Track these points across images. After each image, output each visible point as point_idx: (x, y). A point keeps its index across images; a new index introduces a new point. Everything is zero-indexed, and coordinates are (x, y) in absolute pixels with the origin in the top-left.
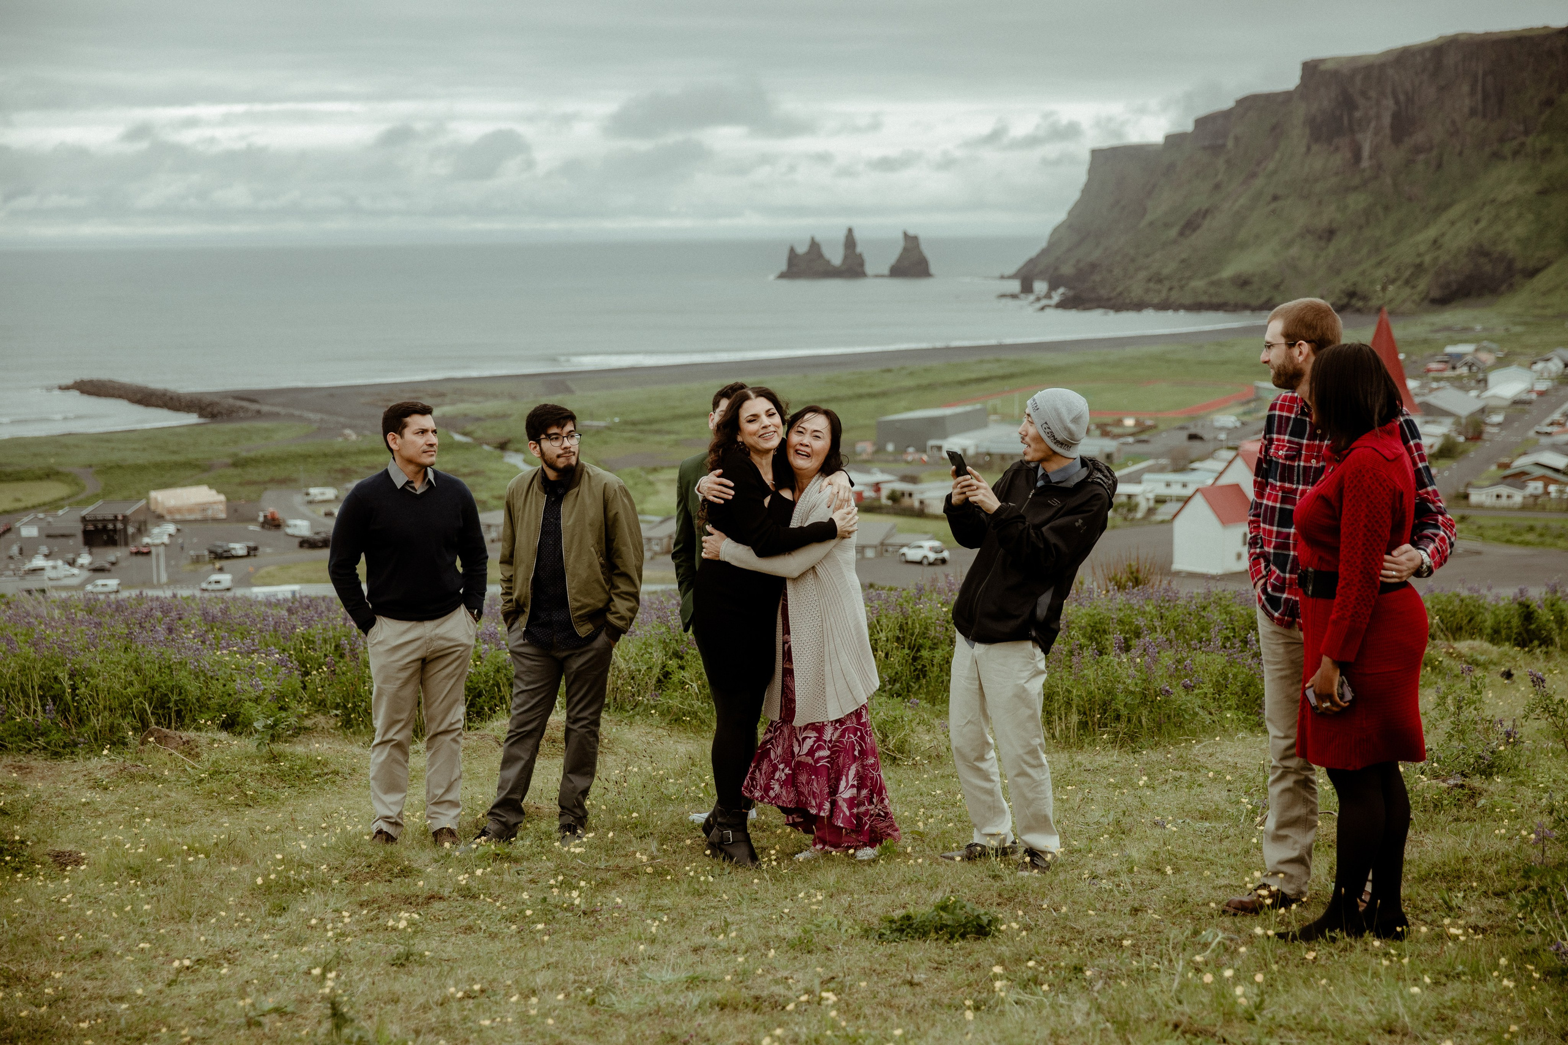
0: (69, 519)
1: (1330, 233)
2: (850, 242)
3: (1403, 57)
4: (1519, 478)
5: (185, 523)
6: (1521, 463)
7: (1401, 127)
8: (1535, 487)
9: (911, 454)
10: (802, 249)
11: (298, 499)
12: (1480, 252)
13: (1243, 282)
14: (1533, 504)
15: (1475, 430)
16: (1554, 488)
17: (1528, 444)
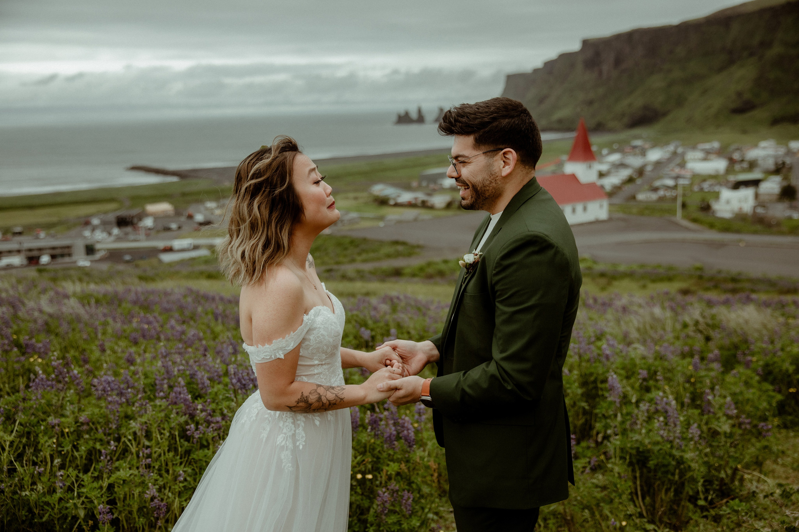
0: (112, 217)
1: (590, 103)
2: (420, 111)
3: (618, 37)
4: (656, 190)
5: (157, 217)
6: (657, 183)
7: (618, 62)
8: (661, 193)
9: (432, 186)
10: (402, 113)
11: (202, 208)
12: (646, 108)
13: (560, 121)
14: (661, 199)
15: (641, 172)
16: (669, 194)
17: (660, 178)
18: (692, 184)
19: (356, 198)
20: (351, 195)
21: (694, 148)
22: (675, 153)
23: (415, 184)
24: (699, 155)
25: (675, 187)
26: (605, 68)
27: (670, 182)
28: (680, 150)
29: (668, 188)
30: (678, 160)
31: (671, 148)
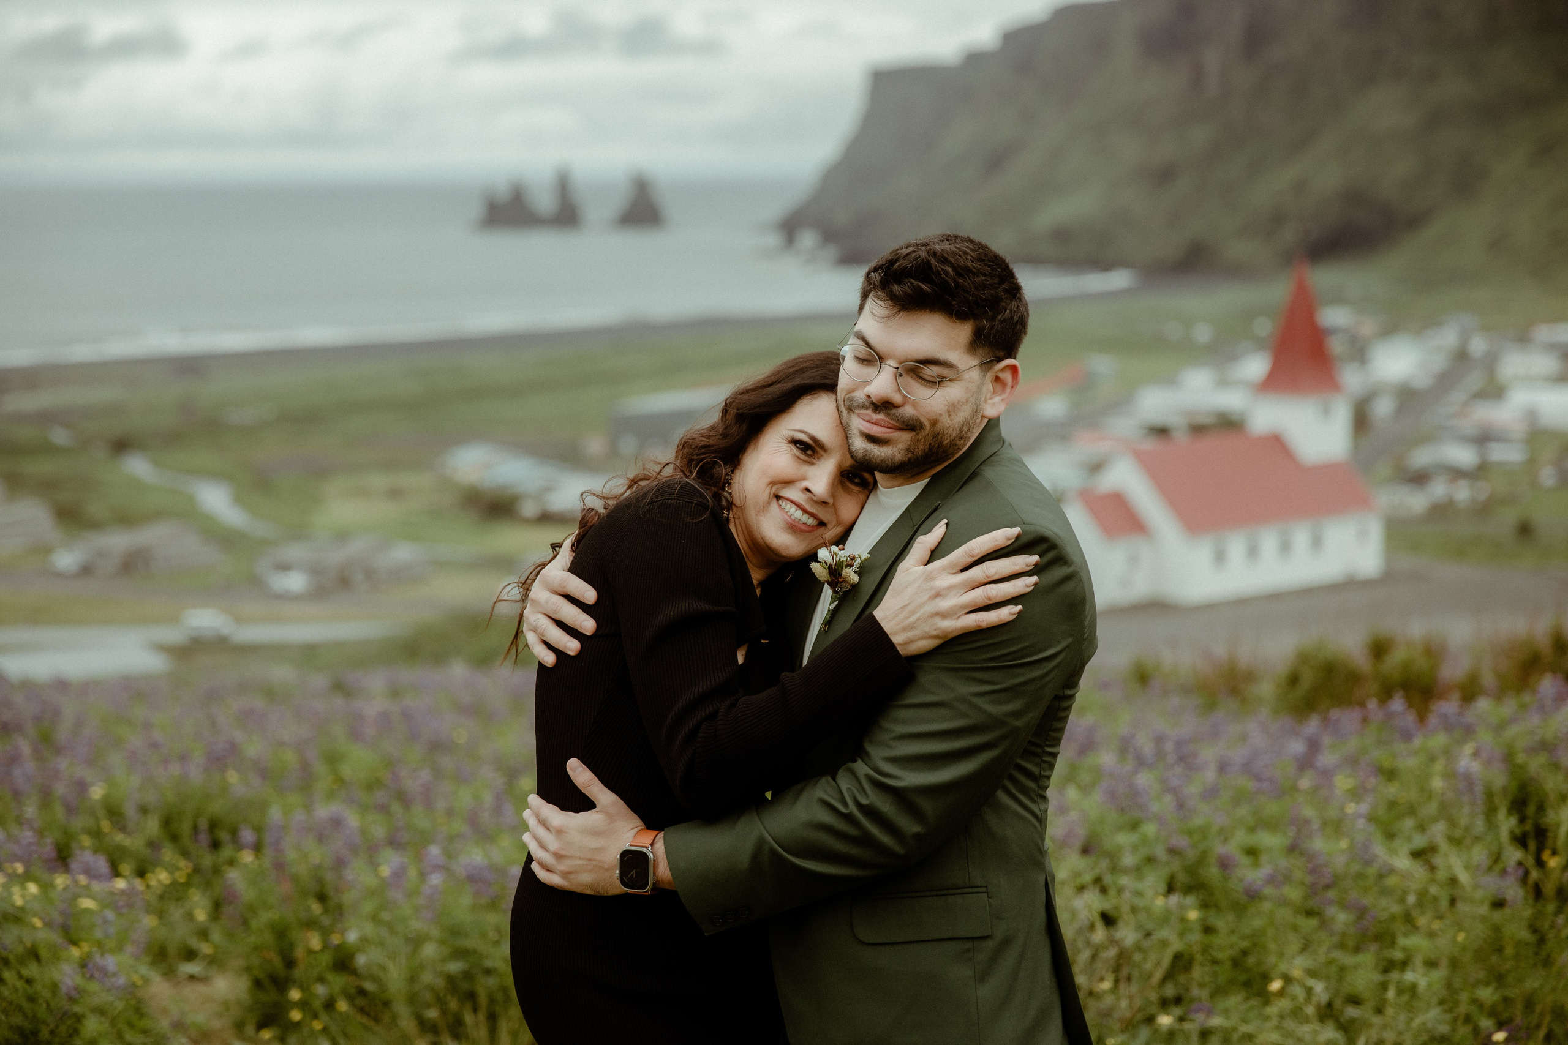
1: (1165, 175)
2: (564, 187)
4: (1419, 479)
6: (1421, 458)
7: (1255, 40)
8: (1439, 489)
10: (503, 190)
13: (1062, 235)
14: (1441, 511)
16: (1463, 493)
17: (1426, 439)
18: (1531, 463)
19: (395, 493)
20: (378, 481)
21: (1523, 339)
22: (1461, 357)
23: (595, 445)
24: (1544, 363)
25: (1480, 472)
26: (1212, 59)
27: (1463, 456)
28: (1478, 345)
29: (1457, 473)
30: (1474, 380)
31: (1448, 337)
